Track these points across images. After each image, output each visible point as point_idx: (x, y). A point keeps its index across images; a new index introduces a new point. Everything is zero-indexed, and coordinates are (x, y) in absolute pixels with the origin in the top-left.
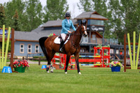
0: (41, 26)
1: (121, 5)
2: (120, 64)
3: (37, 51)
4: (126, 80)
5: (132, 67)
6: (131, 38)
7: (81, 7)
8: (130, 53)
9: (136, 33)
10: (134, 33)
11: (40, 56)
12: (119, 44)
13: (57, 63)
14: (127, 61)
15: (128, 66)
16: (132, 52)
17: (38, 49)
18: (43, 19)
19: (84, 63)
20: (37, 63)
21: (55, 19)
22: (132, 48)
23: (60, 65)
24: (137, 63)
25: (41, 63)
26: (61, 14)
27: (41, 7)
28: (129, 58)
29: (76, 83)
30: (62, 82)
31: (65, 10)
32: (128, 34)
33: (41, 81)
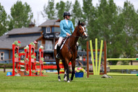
0: (6, 34)
1: (83, 13)
2: (83, 69)
3: (2, 58)
4: (88, 85)
5: (94, 72)
6: (94, 45)
7: (45, 15)
8: (92, 59)
9: (98, 40)
10: (96, 39)
11: (5, 63)
12: (82, 50)
13: (22, 70)
14: (90, 67)
15: (90, 72)
16: (95, 58)
17: (3, 56)
18: (8, 27)
19: (49, 69)
20: (2, 70)
21: (20, 26)
22: (94, 54)
23: (25, 72)
24: (100, 68)
25: (7, 70)
26: (26, 21)
27: (6, 15)
28: (91, 64)
29: (41, 89)
30: (26, 88)
31: (29, 19)
32: (91, 41)
33: (6, 88)
